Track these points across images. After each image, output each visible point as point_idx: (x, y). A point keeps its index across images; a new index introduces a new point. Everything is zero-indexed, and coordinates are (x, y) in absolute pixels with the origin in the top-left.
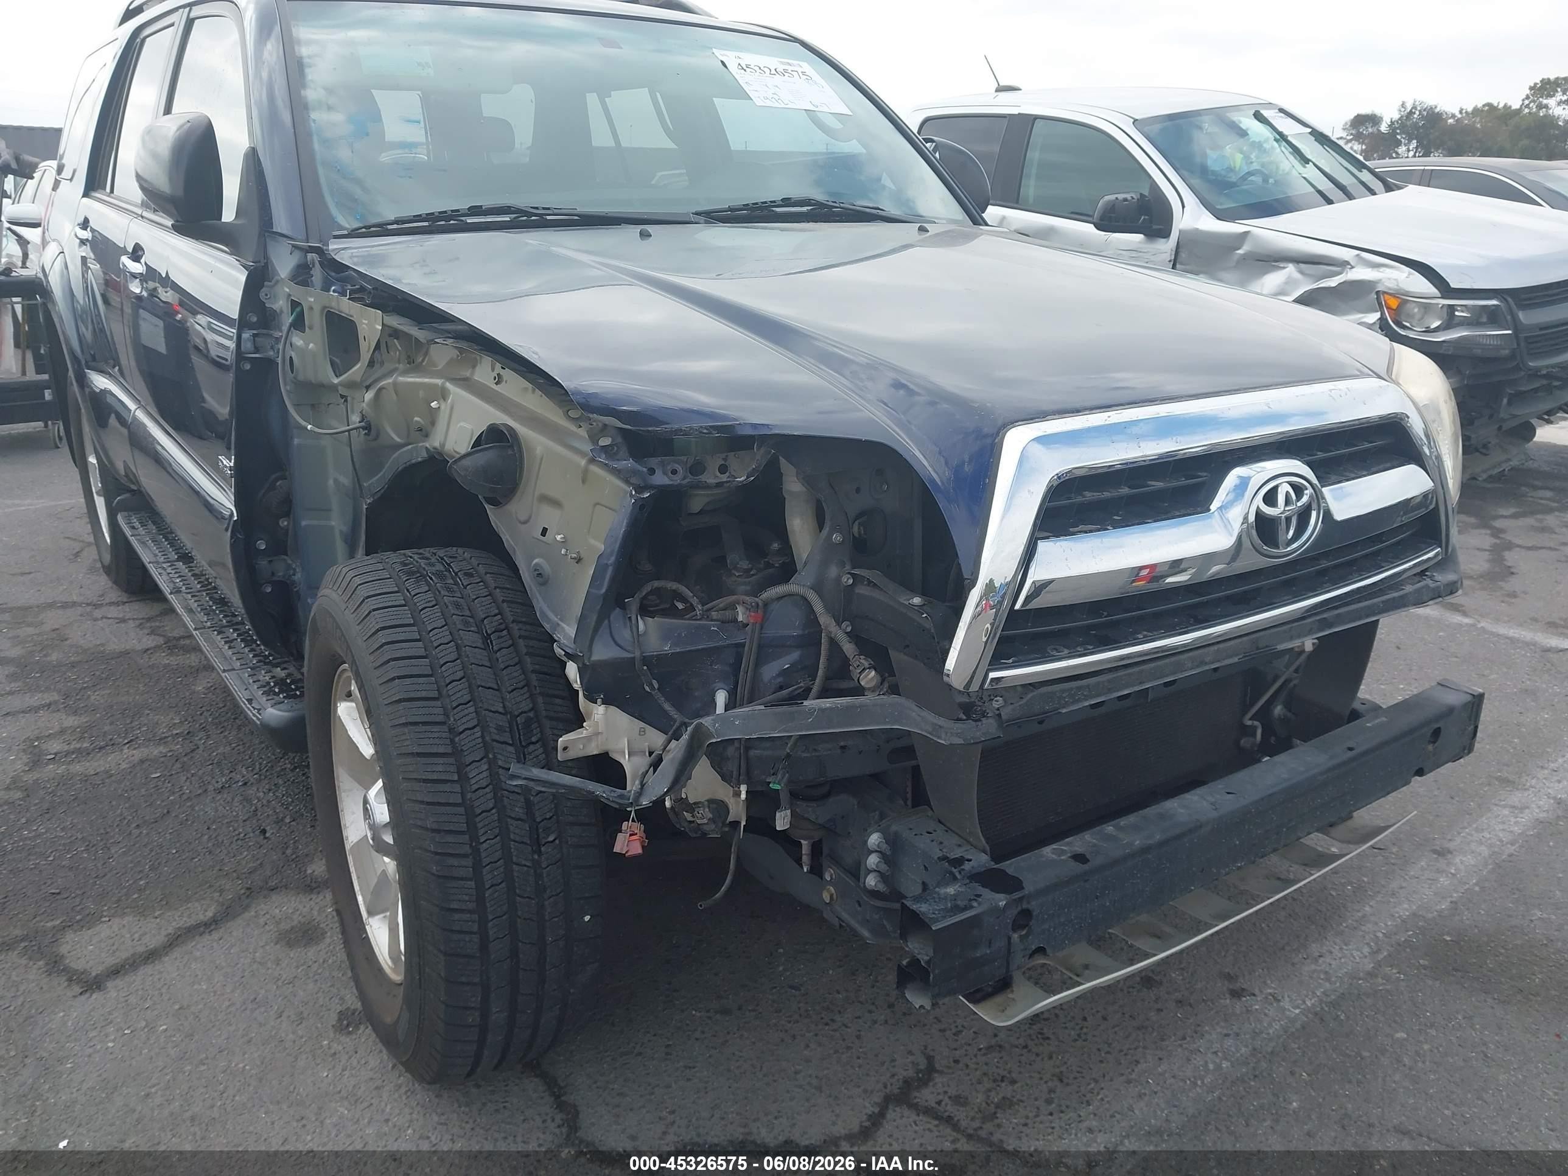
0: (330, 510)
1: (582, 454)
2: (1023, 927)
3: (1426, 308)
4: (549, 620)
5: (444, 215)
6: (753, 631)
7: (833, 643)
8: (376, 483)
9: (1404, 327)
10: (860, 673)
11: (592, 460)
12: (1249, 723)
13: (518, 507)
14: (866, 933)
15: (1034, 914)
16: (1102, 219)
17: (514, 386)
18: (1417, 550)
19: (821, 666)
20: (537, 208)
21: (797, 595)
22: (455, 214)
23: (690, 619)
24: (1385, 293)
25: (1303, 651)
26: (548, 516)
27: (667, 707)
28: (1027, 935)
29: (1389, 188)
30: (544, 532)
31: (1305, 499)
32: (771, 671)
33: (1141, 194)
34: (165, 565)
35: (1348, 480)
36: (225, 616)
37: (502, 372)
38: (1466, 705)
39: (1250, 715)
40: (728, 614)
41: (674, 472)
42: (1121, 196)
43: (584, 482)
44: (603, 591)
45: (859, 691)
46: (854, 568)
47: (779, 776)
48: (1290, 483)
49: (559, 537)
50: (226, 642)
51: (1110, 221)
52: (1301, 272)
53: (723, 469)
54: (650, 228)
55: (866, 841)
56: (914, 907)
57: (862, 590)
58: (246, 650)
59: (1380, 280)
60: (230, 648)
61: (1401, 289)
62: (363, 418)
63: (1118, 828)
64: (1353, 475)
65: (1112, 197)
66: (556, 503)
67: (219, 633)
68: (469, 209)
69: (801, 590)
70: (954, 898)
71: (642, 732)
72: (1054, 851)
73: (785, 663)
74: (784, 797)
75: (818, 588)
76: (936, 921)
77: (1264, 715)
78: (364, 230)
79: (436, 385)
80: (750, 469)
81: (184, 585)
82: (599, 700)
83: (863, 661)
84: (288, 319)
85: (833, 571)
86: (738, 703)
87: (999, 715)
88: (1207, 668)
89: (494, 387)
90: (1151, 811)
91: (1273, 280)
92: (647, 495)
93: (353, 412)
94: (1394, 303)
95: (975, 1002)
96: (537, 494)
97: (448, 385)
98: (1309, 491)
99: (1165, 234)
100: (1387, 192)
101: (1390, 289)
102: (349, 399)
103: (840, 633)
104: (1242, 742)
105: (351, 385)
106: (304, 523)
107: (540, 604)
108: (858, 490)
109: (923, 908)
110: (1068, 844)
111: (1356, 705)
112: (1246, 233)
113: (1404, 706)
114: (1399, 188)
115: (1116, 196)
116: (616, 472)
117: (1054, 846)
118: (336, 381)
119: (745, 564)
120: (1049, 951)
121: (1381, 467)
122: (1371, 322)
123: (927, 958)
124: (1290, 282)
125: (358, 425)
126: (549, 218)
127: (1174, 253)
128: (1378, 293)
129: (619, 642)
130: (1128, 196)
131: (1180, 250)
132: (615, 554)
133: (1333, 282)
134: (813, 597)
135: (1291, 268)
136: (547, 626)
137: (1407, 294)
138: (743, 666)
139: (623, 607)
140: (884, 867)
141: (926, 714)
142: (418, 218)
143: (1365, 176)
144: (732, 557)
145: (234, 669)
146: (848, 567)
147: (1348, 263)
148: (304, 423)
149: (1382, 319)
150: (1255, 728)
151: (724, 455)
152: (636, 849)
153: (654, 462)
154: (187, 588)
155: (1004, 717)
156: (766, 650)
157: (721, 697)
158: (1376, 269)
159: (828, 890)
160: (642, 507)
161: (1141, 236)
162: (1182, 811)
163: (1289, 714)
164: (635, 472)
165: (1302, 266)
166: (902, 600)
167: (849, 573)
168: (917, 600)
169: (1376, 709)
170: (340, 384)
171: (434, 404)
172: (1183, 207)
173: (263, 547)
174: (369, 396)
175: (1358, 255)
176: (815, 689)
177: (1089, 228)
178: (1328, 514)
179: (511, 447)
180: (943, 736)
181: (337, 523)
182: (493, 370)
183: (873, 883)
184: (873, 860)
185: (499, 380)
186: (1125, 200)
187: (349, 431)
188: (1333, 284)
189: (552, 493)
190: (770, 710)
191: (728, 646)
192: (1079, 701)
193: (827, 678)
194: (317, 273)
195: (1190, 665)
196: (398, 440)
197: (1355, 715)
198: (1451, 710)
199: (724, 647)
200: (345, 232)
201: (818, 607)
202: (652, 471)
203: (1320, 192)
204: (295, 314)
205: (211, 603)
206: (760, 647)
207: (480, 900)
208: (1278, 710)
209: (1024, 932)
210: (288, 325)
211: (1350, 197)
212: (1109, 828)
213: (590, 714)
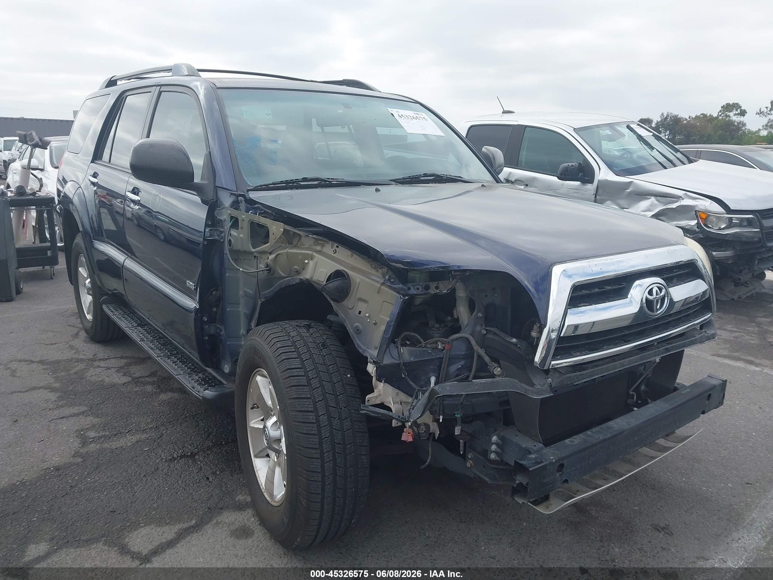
0: (239, 304)
1: (378, 282)
2: (561, 471)
3: (719, 219)
4: (361, 348)
5: (292, 181)
6: (447, 352)
7: (479, 356)
8: (267, 292)
9: (709, 227)
10: (494, 369)
11: (383, 284)
12: (631, 393)
13: (348, 302)
14: (487, 480)
15: (565, 465)
16: (561, 174)
17: (343, 254)
18: (703, 315)
19: (474, 366)
20: (329, 179)
21: (465, 338)
22: (297, 181)
23: (420, 347)
24: (699, 211)
25: (656, 362)
26: (361, 306)
27: (412, 383)
28: (561, 474)
29: (690, 161)
30: (360, 313)
31: (663, 293)
32: (453, 369)
33: (579, 163)
34: (133, 328)
35: (677, 286)
36: (168, 351)
37: (337, 249)
38: (720, 384)
39: (632, 389)
40: (434, 345)
41: (418, 289)
42: (570, 164)
43: (378, 293)
44: (389, 336)
45: (493, 376)
46: (486, 327)
47: (460, 411)
48: (658, 287)
49: (367, 315)
50: (173, 362)
51: (564, 176)
52: (658, 201)
53: (437, 288)
54: (379, 187)
55: (491, 439)
56: (521, 462)
57: (490, 336)
58: (184, 366)
59: (697, 205)
60: (176, 365)
61: (707, 210)
62: (267, 266)
63: (593, 432)
64: (678, 284)
65: (566, 164)
66: (365, 301)
67: (169, 358)
68: (302, 179)
69: (466, 336)
70: (535, 458)
71: (397, 394)
72: (570, 441)
73: (459, 365)
74: (459, 421)
75: (472, 334)
76: (530, 467)
77: (637, 390)
78: (259, 187)
79: (309, 254)
80: (448, 288)
81: (145, 337)
82: (383, 381)
83: (494, 364)
84: (228, 224)
85: (478, 328)
86: (440, 382)
87: (551, 385)
88: (625, 367)
89: (333, 255)
90: (604, 426)
91: (644, 204)
92: (407, 298)
93: (260, 263)
94: (704, 216)
95: (535, 505)
96: (357, 297)
97: (314, 254)
98: (664, 291)
99: (591, 181)
100: (689, 163)
101: (702, 209)
102: (258, 258)
103: (482, 352)
104: (628, 401)
105: (262, 252)
106: (228, 309)
107: (357, 341)
108: (486, 296)
109: (524, 462)
110: (574, 439)
111: (676, 385)
112: (631, 182)
113: (695, 385)
114: (696, 161)
115: (568, 164)
116: (394, 289)
117: (569, 439)
118: (253, 250)
119: (437, 326)
120: (569, 481)
121: (688, 280)
122: (693, 224)
123: (525, 483)
124: (652, 206)
125: (265, 269)
126: (333, 182)
127: (595, 190)
128: (696, 211)
129: (394, 357)
130: (574, 164)
131: (598, 189)
132: (394, 321)
133: (674, 206)
134: (471, 338)
135: (653, 199)
136: (361, 351)
137: (710, 212)
138: (442, 366)
139: (394, 342)
140: (499, 450)
141: (523, 385)
142: (282, 182)
143: (679, 155)
144: (431, 323)
145: (181, 374)
146: (484, 327)
147: (681, 197)
148: (238, 268)
149: (698, 223)
150: (634, 395)
151: (437, 282)
152: (410, 439)
153: (410, 285)
154: (147, 339)
155: (553, 386)
156: (452, 360)
157: (433, 380)
158: (694, 200)
159: (469, 462)
160: (405, 303)
161: (579, 182)
162: (616, 425)
163: (648, 389)
164: (402, 289)
165: (659, 198)
166: (508, 340)
167: (484, 329)
168: (514, 340)
169: (684, 386)
170: (255, 252)
171: (306, 261)
172: (600, 169)
173: (206, 320)
174: (272, 257)
175: (685, 194)
176: (471, 376)
177: (555, 179)
178: (671, 299)
179: (347, 279)
180: (530, 394)
181: (242, 309)
182: (332, 248)
183: (493, 457)
184: (494, 447)
185: (335, 252)
186: (573, 166)
187: (257, 272)
188: (674, 207)
189: (363, 297)
190: (460, 383)
191: (437, 358)
192: (580, 380)
193: (477, 371)
194: (243, 206)
195: (619, 366)
196: (284, 275)
197: (676, 389)
198: (714, 387)
199: (435, 359)
200: (252, 188)
201: (473, 343)
202: (409, 289)
203: (660, 163)
204: (232, 222)
205: (160, 345)
206: (449, 358)
207: (323, 467)
208: (643, 387)
209: (561, 473)
210: (229, 227)
211: (675, 166)
212: (589, 432)
213: (376, 387)
